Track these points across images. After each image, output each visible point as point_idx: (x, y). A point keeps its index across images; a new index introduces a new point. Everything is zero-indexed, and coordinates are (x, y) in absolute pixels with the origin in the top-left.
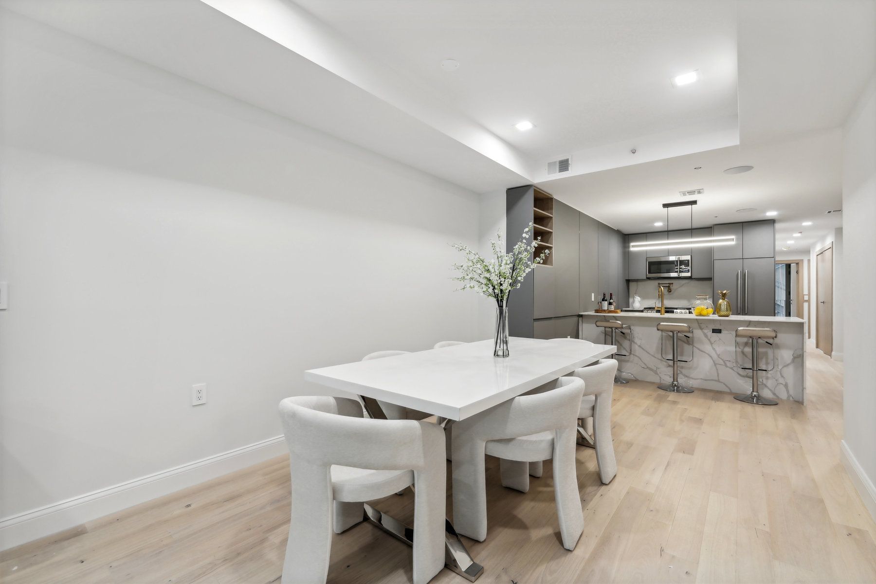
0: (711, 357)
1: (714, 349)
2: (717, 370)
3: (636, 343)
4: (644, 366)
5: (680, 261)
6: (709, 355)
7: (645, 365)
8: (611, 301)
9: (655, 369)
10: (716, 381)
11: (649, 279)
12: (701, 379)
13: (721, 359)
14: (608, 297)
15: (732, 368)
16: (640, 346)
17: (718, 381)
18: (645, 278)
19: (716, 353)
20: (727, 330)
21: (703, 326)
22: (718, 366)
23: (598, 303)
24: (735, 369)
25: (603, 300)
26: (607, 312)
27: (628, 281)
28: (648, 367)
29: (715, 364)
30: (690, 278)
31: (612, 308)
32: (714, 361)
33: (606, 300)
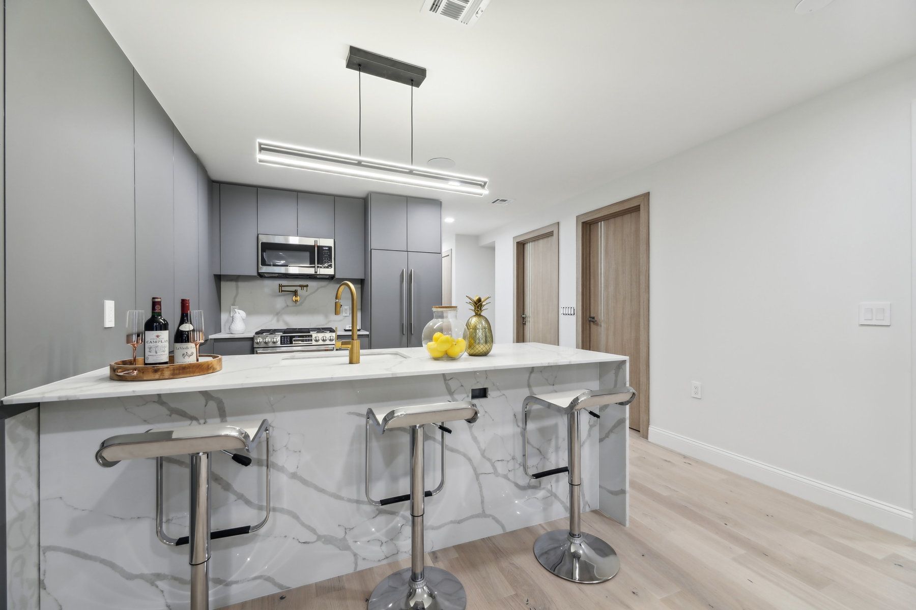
0: (469, 460)
1: (475, 439)
2: (480, 487)
3: (281, 469)
4: (308, 536)
5: (319, 247)
6: (465, 455)
7: (313, 531)
8: (186, 327)
9: (340, 534)
10: (477, 516)
11: (261, 276)
12: (452, 522)
13: (489, 460)
14: (170, 313)
15: (506, 477)
16: (294, 476)
17: (483, 515)
18: (255, 274)
19: (479, 448)
20: (498, 389)
21: (453, 384)
22: (481, 477)
23: (129, 338)
24: (511, 476)
25: (153, 324)
26: (167, 373)
27: (219, 279)
28: (319, 537)
29: (477, 476)
30: (331, 278)
31: (189, 353)
32: (475, 470)
33: (164, 327)
